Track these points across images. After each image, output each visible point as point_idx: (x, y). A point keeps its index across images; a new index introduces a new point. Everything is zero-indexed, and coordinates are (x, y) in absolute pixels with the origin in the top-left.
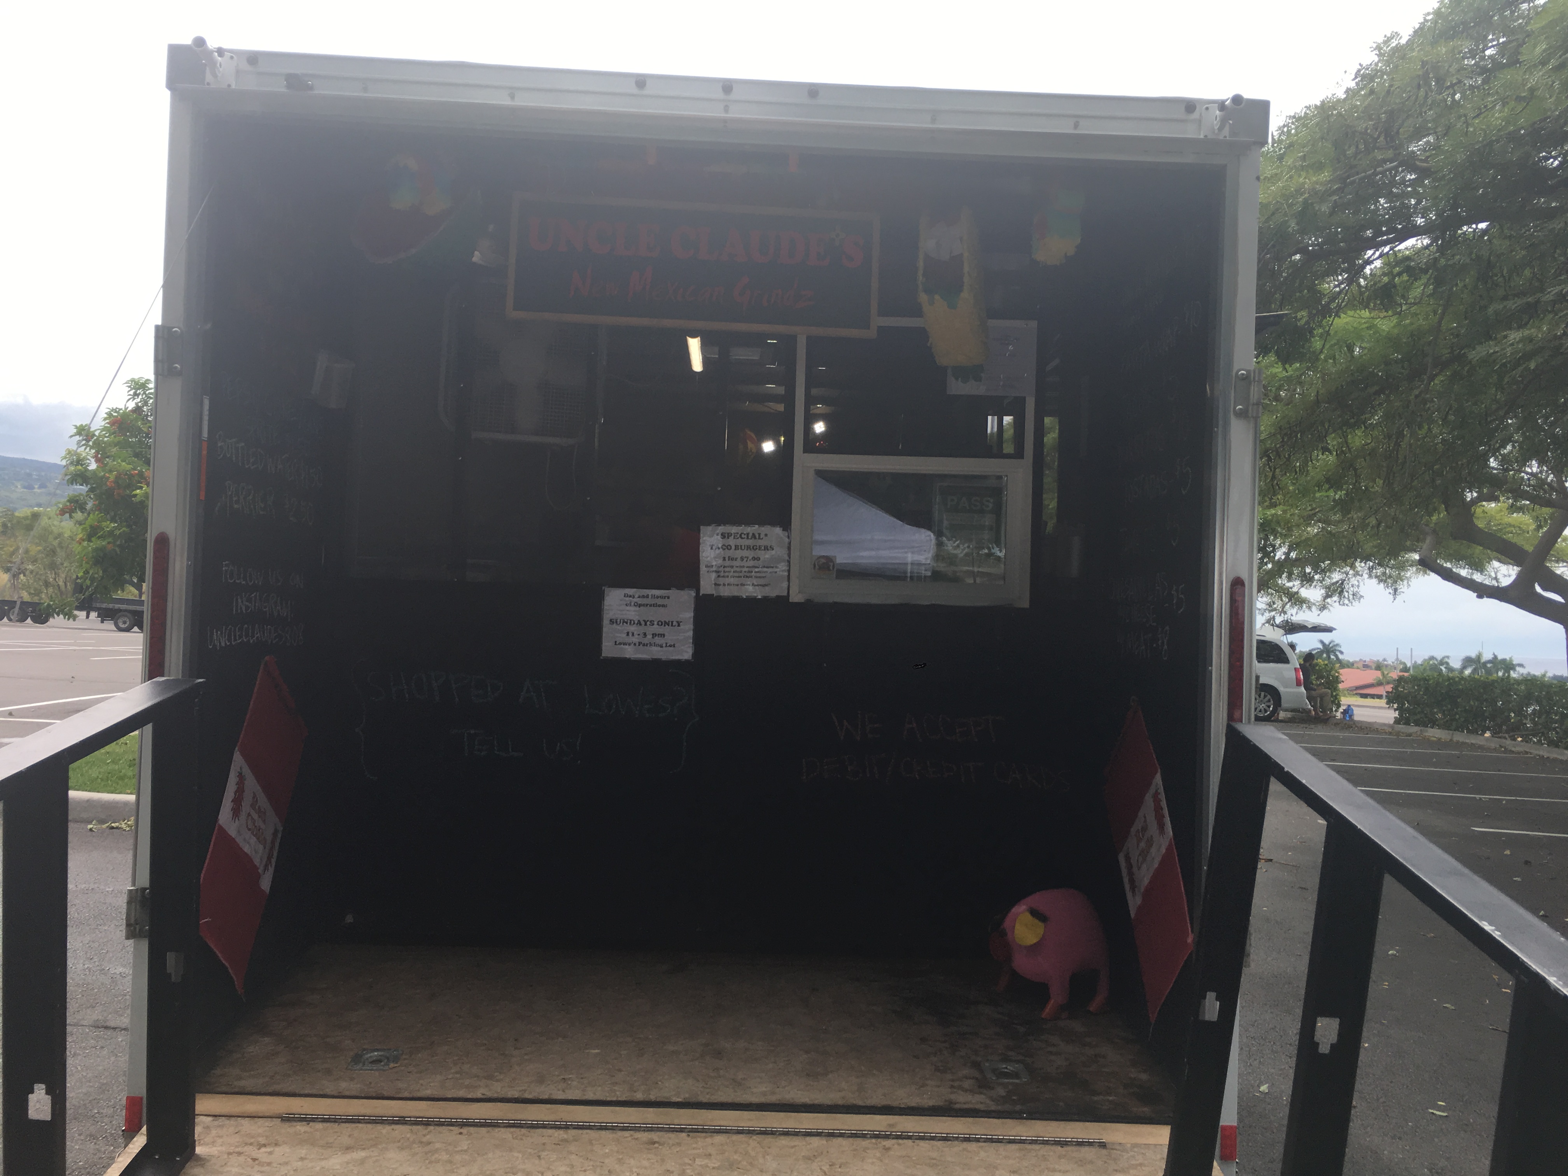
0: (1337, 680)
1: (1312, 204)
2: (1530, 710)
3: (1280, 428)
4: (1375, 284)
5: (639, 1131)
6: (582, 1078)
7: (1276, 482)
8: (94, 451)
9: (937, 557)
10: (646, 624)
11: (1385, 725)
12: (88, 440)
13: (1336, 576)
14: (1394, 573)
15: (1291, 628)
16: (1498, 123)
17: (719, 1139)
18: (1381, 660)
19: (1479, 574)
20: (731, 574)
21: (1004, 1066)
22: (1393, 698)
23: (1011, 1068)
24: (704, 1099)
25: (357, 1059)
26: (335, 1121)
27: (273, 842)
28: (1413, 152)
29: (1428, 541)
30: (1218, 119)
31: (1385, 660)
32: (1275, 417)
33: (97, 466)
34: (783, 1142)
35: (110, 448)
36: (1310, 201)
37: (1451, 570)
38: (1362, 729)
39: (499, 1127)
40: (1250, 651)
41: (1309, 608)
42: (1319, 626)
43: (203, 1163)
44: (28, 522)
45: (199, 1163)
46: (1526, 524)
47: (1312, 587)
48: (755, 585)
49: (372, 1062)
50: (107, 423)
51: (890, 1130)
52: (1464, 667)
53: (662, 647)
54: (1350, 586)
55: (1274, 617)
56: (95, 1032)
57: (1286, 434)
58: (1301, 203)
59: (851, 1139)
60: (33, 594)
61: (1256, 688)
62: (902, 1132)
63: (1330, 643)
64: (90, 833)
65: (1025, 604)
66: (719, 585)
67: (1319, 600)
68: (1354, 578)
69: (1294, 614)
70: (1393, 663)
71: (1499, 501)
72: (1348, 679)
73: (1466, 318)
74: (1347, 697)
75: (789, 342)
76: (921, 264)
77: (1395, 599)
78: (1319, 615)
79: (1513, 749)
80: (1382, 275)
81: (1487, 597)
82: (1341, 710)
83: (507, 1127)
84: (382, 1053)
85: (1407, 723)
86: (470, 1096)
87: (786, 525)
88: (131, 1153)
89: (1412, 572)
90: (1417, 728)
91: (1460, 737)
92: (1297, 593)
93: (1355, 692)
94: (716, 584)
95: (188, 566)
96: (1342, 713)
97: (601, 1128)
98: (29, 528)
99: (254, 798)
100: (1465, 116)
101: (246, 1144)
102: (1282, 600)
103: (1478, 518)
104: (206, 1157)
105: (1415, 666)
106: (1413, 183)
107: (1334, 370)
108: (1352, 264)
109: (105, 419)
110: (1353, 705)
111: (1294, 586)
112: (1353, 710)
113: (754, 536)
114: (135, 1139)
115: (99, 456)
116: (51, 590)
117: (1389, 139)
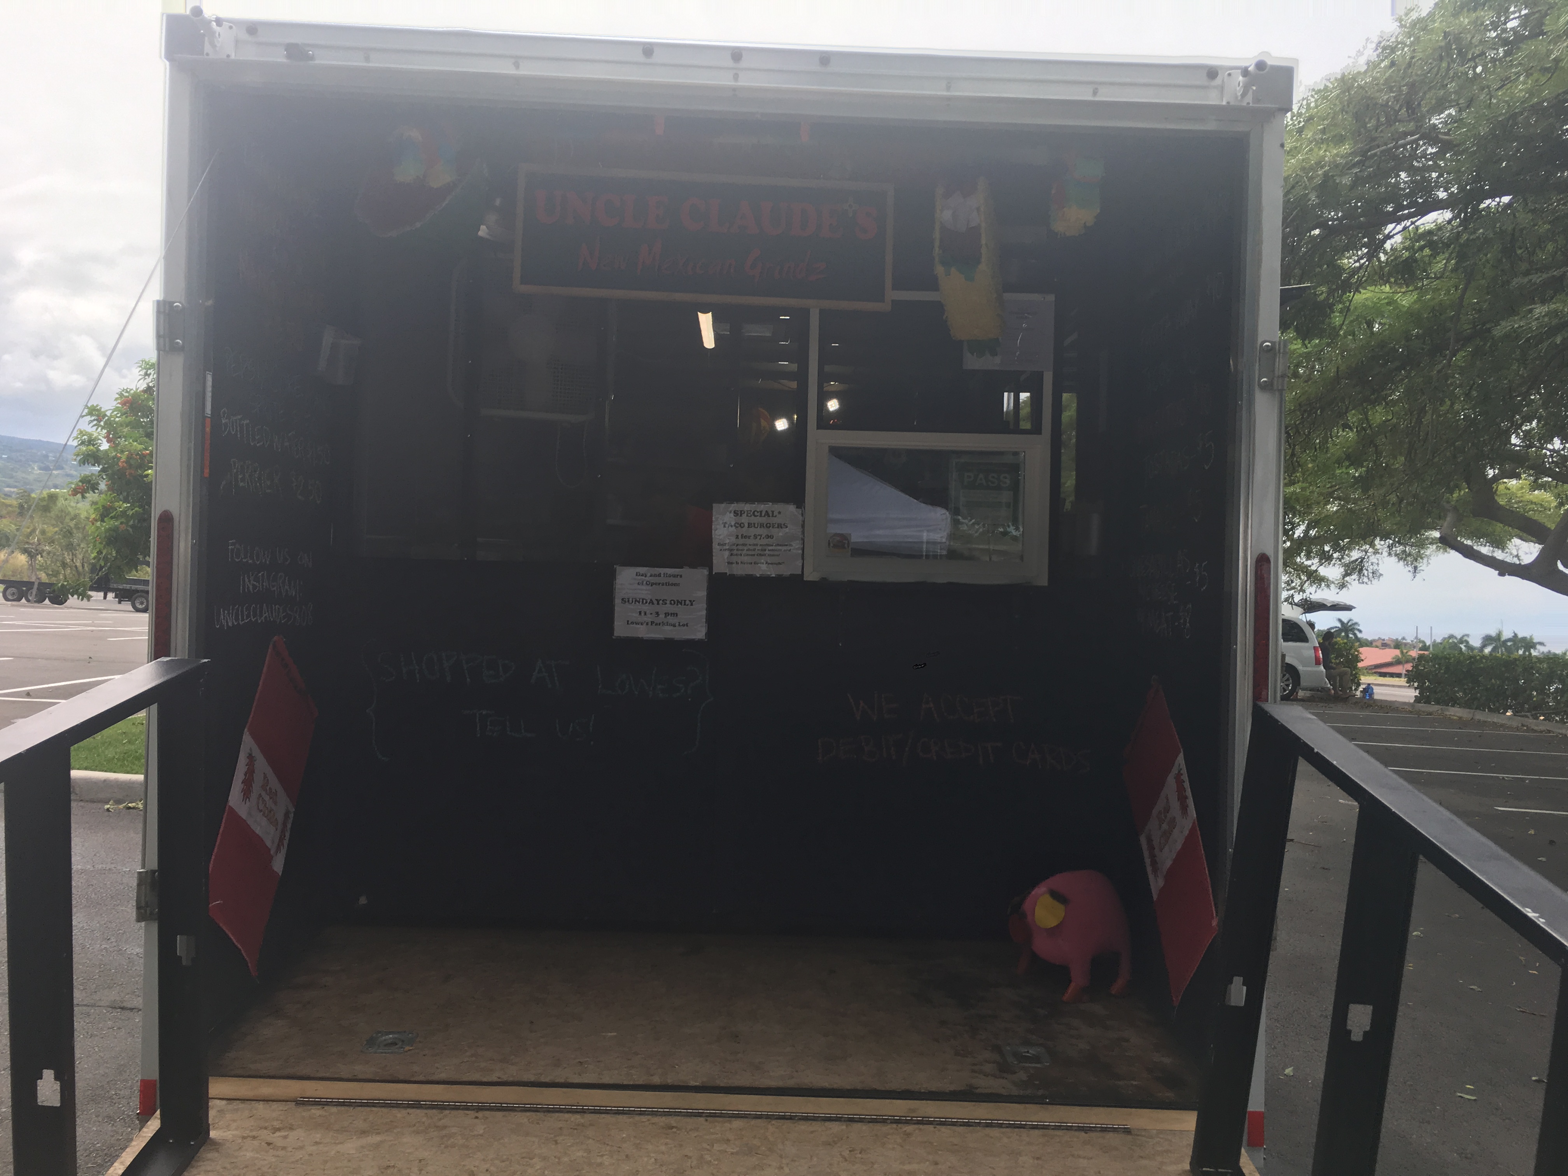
0: (1357, 659)
1: (1333, 176)
2: (1552, 689)
3: (1300, 405)
4: (1396, 258)
5: (656, 1115)
6: (599, 1062)
7: (1295, 459)
8: (106, 431)
9: (952, 536)
10: (658, 604)
11: (1405, 703)
12: (99, 421)
13: (1355, 554)
14: (1414, 551)
15: (1310, 606)
16: (1521, 95)
17: (737, 1124)
18: (1400, 638)
19: (1500, 551)
20: (745, 552)
21: (1026, 1050)
22: (1411, 677)
23: (1032, 1051)
24: (722, 1083)
25: (371, 1042)
26: (350, 1105)
27: (285, 824)
28: (1435, 125)
29: (1448, 519)
30: (1241, 85)
31: (1404, 639)
32: (1294, 393)
33: (109, 446)
34: (803, 1127)
35: (121, 428)
36: (1330, 174)
37: (1471, 547)
38: (1382, 708)
39: (516, 1111)
40: (1276, 630)
41: (1328, 586)
42: (1338, 604)
43: (217, 1147)
44: (45, 503)
45: (213, 1147)
46: (1547, 502)
47: (1331, 565)
48: (769, 564)
49: (386, 1045)
50: (118, 403)
51: (910, 1115)
52: (1484, 646)
53: (674, 626)
54: (1370, 564)
55: (1293, 595)
56: (112, 1013)
57: (1305, 411)
58: (1321, 176)
59: (871, 1124)
60: (50, 575)
61: (1282, 666)
62: (923, 1118)
63: (1348, 622)
64: (107, 813)
65: (1043, 581)
66: (732, 563)
67: (1338, 578)
68: (1373, 556)
69: (1313, 592)
70: (1412, 641)
71: (1520, 478)
72: (1369, 657)
73: (1488, 294)
74: (1366, 676)
75: (802, 315)
76: (937, 235)
77: (1414, 577)
78: (1338, 593)
79: (1536, 728)
80: (1403, 249)
81: (1509, 575)
82: (1361, 689)
83: (521, 1111)
84: (396, 1036)
85: (1428, 702)
86: (485, 1080)
87: (800, 502)
88: (145, 1137)
89: (1432, 550)
90: (1437, 706)
91: (1480, 716)
92: (1316, 571)
93: (1374, 671)
94: (728, 563)
95: (193, 545)
96: (1361, 691)
97: (618, 1113)
98: (46, 509)
99: (264, 779)
100: (1488, 87)
101: (261, 1128)
102: (1300, 579)
103: (1499, 496)
104: (220, 1141)
105: (1435, 644)
106: (1434, 156)
107: (1353, 346)
108: (1372, 239)
109: (116, 399)
110: (1373, 684)
111: (1313, 564)
112: (1373, 689)
113: (767, 514)
114: (149, 1123)
115: (111, 436)
116: (68, 571)
117: (1410, 111)
